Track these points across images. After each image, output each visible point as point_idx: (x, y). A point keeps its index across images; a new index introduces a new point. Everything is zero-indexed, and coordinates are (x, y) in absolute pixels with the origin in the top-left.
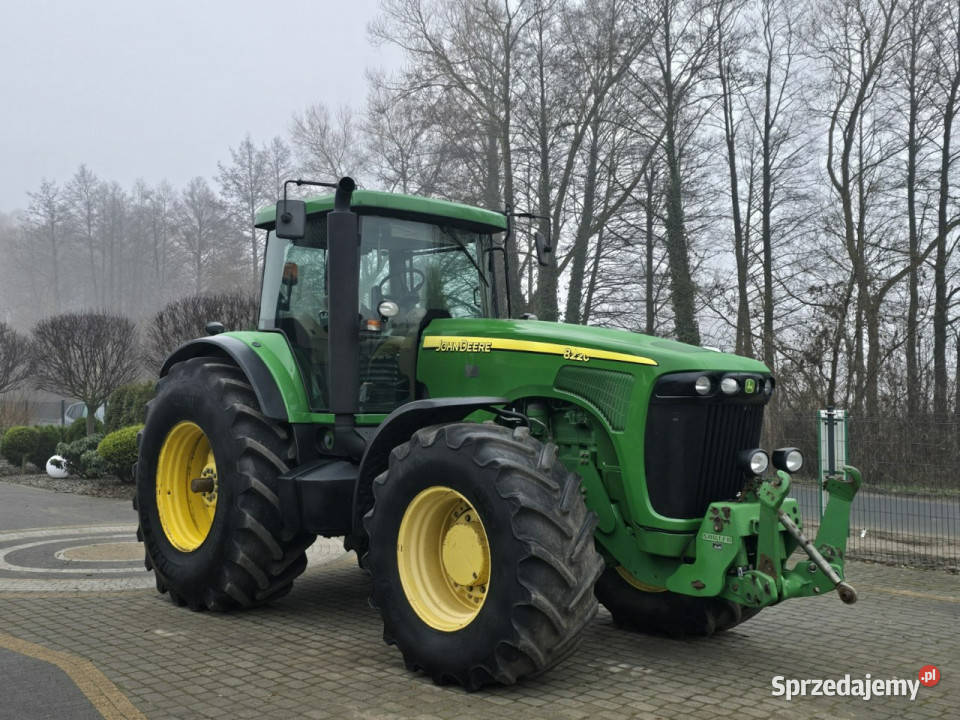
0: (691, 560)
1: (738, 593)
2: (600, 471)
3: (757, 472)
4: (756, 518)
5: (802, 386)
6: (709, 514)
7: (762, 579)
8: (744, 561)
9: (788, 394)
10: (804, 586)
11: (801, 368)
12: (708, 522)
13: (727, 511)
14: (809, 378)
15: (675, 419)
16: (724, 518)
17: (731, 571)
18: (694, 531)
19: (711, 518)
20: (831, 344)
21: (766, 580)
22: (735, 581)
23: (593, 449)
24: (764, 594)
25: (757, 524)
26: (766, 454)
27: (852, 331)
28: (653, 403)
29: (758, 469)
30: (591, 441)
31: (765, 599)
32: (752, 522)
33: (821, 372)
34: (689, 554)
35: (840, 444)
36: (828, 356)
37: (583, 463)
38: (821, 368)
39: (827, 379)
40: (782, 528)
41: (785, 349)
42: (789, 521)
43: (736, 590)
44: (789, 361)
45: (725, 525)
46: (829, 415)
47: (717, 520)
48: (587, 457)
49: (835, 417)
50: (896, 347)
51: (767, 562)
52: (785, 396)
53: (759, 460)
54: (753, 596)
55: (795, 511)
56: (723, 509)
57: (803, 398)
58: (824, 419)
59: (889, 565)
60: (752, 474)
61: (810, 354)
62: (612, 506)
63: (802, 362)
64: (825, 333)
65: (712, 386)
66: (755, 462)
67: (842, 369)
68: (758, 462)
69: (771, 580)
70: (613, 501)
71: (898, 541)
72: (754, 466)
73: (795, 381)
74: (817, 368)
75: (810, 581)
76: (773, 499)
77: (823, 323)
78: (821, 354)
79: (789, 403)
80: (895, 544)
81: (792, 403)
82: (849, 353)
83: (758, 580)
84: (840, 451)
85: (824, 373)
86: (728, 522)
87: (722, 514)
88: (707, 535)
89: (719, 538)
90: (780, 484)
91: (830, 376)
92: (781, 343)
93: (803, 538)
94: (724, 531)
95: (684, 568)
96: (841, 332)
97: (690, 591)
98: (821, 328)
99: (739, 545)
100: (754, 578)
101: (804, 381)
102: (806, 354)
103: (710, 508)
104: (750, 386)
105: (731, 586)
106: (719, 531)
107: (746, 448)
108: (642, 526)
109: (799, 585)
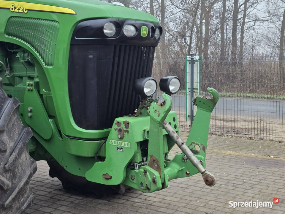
0: (102, 159)
1: (135, 181)
2: (41, 96)
3: (148, 94)
4: (147, 128)
5: (177, 48)
6: (115, 126)
7: (151, 174)
8: (139, 158)
9: (171, 52)
10: (179, 171)
11: (176, 40)
12: (113, 132)
13: (127, 124)
14: (180, 45)
15: (91, 56)
16: (125, 129)
17: (130, 166)
18: (105, 138)
19: (116, 130)
20: (190, 28)
21: (154, 175)
22: (133, 172)
23: (37, 80)
24: (152, 184)
25: (148, 132)
26: (155, 81)
27: (198, 22)
28: (73, 44)
29: (149, 92)
30: (36, 74)
31: (153, 187)
32: (144, 131)
33: (185, 42)
34: (101, 154)
35: (196, 73)
36: (188, 34)
37: (29, 90)
38: (185, 40)
39: (188, 45)
40: (165, 133)
41: (170, 30)
42: (171, 128)
43: (133, 180)
44: (172, 37)
45: (126, 134)
46: (191, 58)
47: (120, 130)
48: (32, 85)
49: (194, 59)
50: (217, 30)
51: (154, 160)
52: (169, 53)
53: (150, 86)
54: (144, 185)
55: (174, 120)
56: (124, 122)
57: (177, 53)
58: (189, 61)
59: (219, 135)
60: (144, 96)
61: (181, 33)
62: (50, 120)
63: (177, 36)
64: (187, 23)
65: (117, 30)
66: (147, 88)
67: (194, 41)
68: (149, 88)
69: (157, 174)
70: (50, 117)
71: (221, 120)
72: (146, 90)
73: (174, 46)
74: (184, 40)
75: (184, 168)
76: (159, 115)
77: (186, 18)
78: (185, 33)
79: (171, 56)
80: (219, 122)
81: (173, 56)
82: (197, 33)
83: (148, 173)
84: (196, 77)
85: (186, 41)
86: (128, 131)
87: (123, 126)
88: (113, 141)
89: (122, 144)
90: (164, 103)
91: (189, 43)
92: (168, 28)
93: (180, 141)
94: (124, 138)
95: (98, 164)
96: (194, 23)
97: (101, 181)
98: (186, 21)
99: (135, 147)
100: (145, 172)
101: (178, 46)
102: (179, 33)
103: (115, 122)
104: (144, 32)
105: (130, 176)
106: (121, 138)
107: (142, 77)
108: (68, 136)
109: (176, 171)
